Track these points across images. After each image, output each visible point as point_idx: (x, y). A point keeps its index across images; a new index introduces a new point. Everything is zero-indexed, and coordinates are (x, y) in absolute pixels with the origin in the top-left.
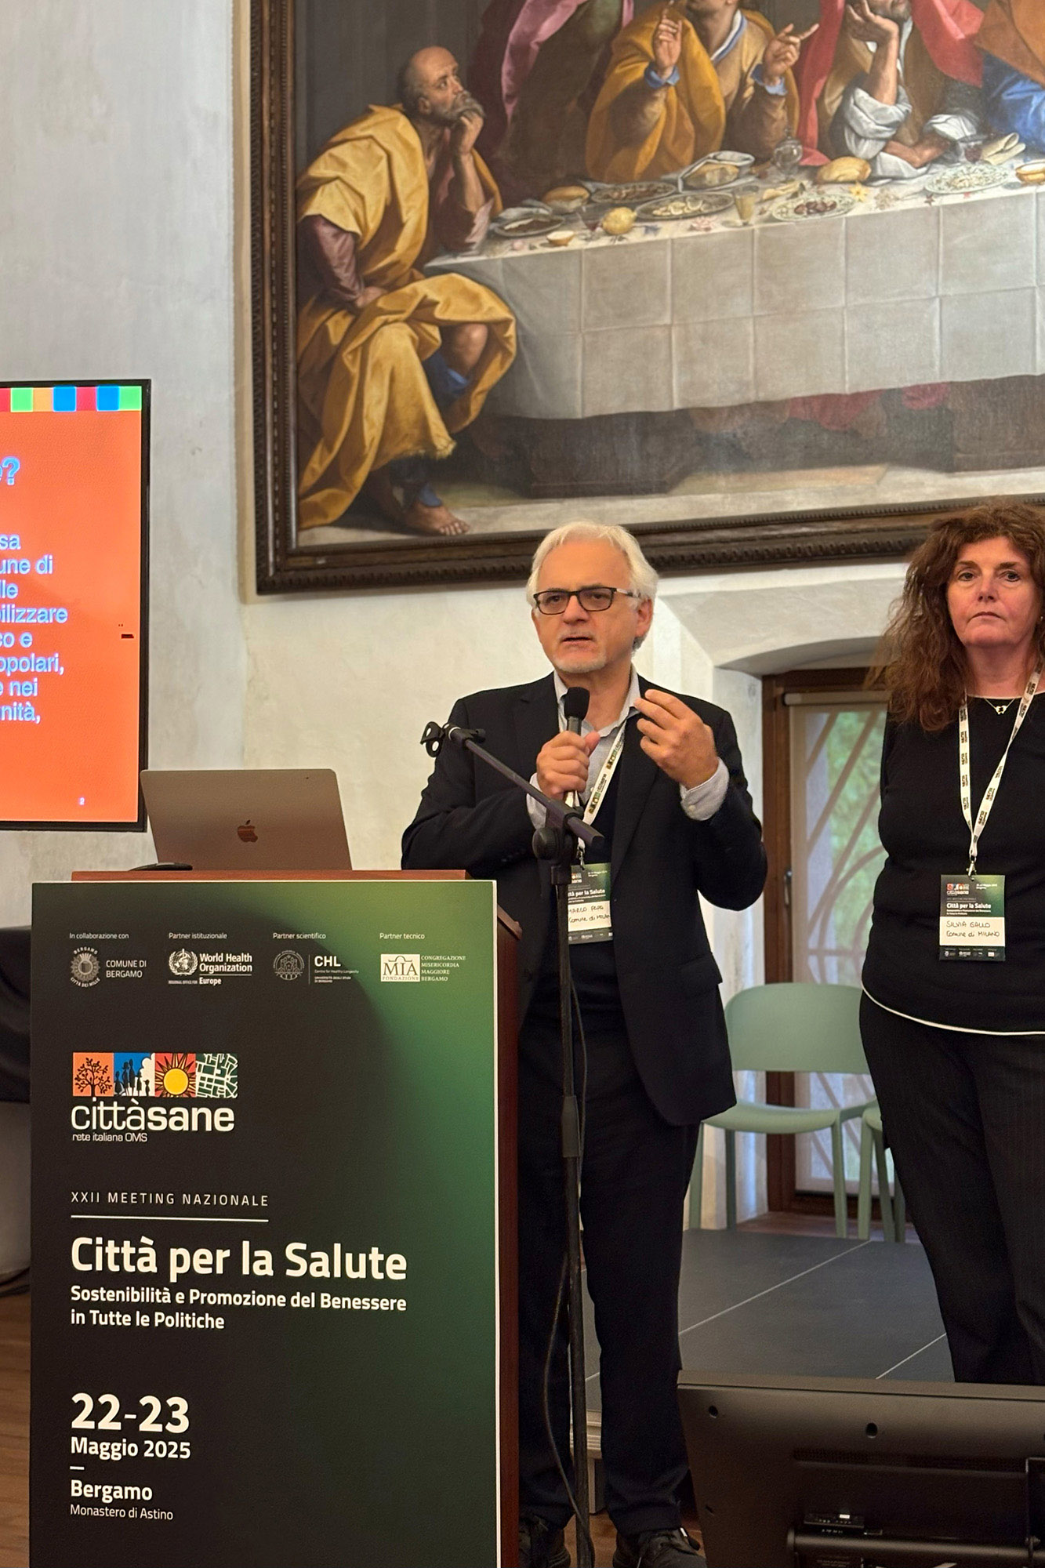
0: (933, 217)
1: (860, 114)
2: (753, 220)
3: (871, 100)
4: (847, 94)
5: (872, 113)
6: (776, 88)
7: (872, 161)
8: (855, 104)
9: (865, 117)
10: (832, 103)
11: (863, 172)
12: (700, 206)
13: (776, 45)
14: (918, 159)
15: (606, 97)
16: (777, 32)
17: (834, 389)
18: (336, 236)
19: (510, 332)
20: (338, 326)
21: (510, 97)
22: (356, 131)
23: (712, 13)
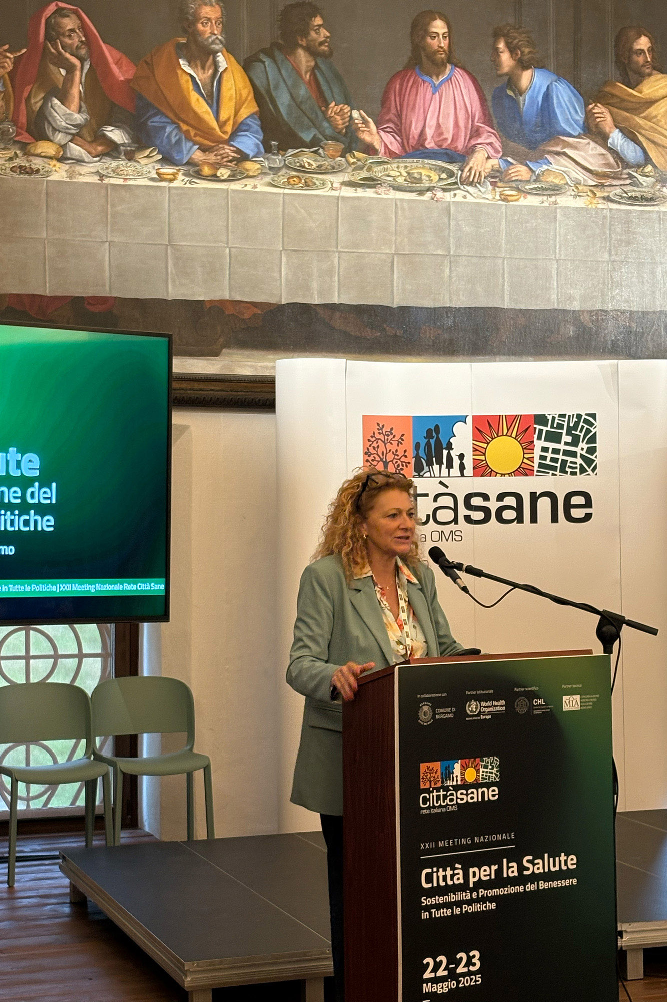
0: (104, 190)
1: (56, 114)
3: (62, 106)
4: (46, 100)
5: (63, 115)
7: (63, 147)
8: (51, 107)
9: (58, 118)
10: (36, 103)
11: (59, 152)
14: (93, 151)
17: (38, 291)
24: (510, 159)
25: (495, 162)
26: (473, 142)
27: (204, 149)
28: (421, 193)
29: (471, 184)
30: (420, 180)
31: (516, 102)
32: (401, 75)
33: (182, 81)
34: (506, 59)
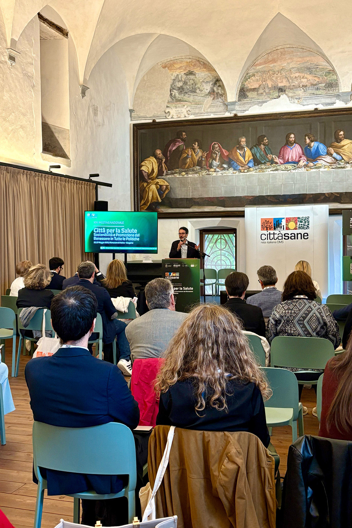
0: (222, 176)
1: (214, 163)
2: (201, 175)
4: (212, 161)
6: (203, 159)
7: (215, 169)
10: (210, 162)
12: (194, 173)
13: (203, 154)
14: (221, 169)
15: (182, 158)
16: (204, 152)
17: (211, 197)
18: (145, 173)
19: (169, 187)
20: (145, 184)
21: (169, 157)
22: (148, 159)
23: (195, 149)
24: (309, 162)
25: (305, 163)
26: (300, 159)
27: (242, 167)
28: (288, 171)
29: (299, 168)
30: (288, 168)
31: (310, 150)
32: (284, 147)
33: (238, 154)
34: (308, 141)
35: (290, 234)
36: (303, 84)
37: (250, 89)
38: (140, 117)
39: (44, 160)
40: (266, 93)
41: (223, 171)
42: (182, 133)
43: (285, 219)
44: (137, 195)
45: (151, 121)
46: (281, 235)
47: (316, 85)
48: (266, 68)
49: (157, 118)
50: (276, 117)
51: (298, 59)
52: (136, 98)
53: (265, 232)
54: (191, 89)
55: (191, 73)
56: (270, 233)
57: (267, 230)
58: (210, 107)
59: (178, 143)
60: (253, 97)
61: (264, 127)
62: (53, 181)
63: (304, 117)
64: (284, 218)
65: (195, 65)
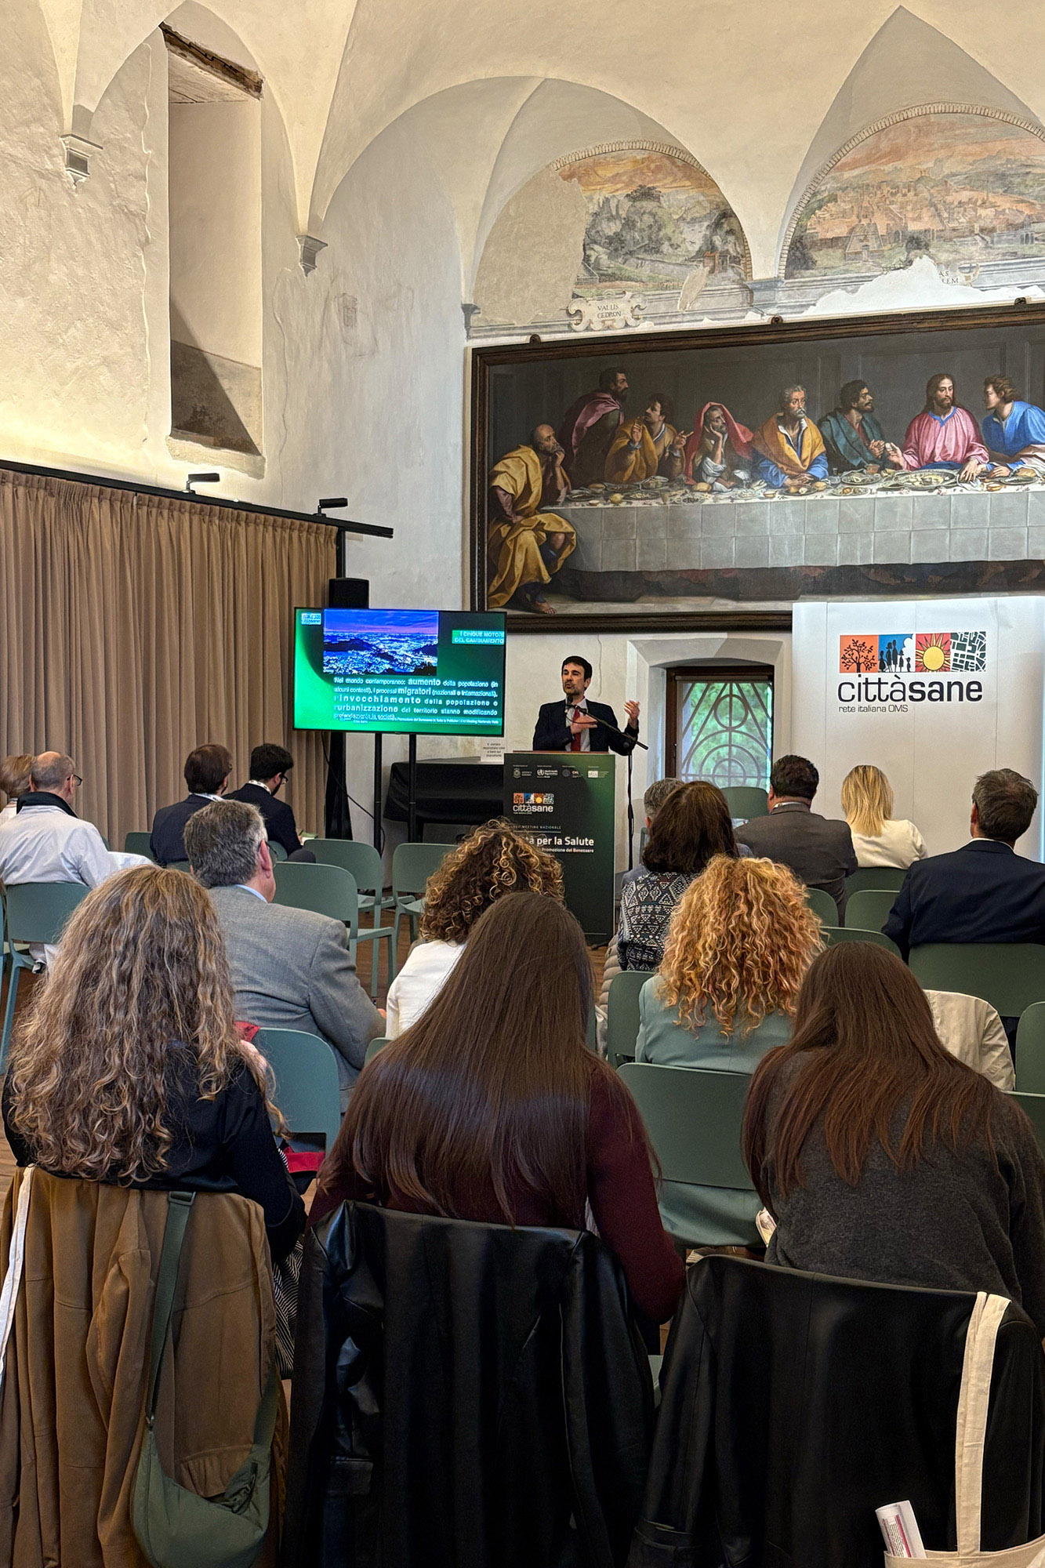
0: (734, 507)
1: (707, 466)
2: (668, 502)
3: (711, 462)
4: (703, 459)
5: (712, 467)
7: (712, 485)
8: (706, 462)
9: (709, 468)
10: (697, 462)
12: (648, 495)
13: (678, 438)
14: (728, 485)
15: (613, 450)
16: (678, 432)
17: (696, 567)
18: (505, 495)
19: (574, 537)
20: (505, 530)
21: (575, 447)
22: (514, 454)
23: (653, 423)
24: (995, 464)
25: (983, 466)
26: (968, 455)
27: (792, 477)
28: (931, 490)
29: (966, 482)
30: (931, 483)
31: (1000, 426)
32: (920, 417)
33: (780, 439)
34: (994, 399)
35: (927, 685)
36: (982, 223)
37: (821, 240)
38: (493, 329)
39: (176, 457)
40: (871, 254)
41: (735, 489)
42: (615, 377)
43: (914, 637)
44: (481, 562)
45: (525, 339)
46: (900, 687)
47: (1022, 226)
48: (870, 176)
49: (545, 330)
50: (896, 327)
51: (970, 148)
52: (484, 268)
53: (853, 677)
54: (647, 242)
55: (647, 194)
56: (867, 679)
57: (859, 671)
58: (701, 295)
59: (602, 406)
60: (831, 263)
61: (860, 357)
62: (196, 518)
63: (984, 326)
64: (910, 636)
65: (659, 169)
